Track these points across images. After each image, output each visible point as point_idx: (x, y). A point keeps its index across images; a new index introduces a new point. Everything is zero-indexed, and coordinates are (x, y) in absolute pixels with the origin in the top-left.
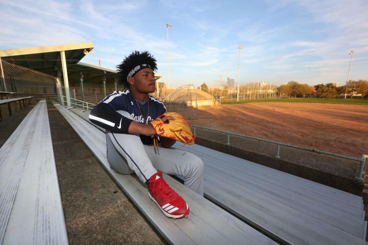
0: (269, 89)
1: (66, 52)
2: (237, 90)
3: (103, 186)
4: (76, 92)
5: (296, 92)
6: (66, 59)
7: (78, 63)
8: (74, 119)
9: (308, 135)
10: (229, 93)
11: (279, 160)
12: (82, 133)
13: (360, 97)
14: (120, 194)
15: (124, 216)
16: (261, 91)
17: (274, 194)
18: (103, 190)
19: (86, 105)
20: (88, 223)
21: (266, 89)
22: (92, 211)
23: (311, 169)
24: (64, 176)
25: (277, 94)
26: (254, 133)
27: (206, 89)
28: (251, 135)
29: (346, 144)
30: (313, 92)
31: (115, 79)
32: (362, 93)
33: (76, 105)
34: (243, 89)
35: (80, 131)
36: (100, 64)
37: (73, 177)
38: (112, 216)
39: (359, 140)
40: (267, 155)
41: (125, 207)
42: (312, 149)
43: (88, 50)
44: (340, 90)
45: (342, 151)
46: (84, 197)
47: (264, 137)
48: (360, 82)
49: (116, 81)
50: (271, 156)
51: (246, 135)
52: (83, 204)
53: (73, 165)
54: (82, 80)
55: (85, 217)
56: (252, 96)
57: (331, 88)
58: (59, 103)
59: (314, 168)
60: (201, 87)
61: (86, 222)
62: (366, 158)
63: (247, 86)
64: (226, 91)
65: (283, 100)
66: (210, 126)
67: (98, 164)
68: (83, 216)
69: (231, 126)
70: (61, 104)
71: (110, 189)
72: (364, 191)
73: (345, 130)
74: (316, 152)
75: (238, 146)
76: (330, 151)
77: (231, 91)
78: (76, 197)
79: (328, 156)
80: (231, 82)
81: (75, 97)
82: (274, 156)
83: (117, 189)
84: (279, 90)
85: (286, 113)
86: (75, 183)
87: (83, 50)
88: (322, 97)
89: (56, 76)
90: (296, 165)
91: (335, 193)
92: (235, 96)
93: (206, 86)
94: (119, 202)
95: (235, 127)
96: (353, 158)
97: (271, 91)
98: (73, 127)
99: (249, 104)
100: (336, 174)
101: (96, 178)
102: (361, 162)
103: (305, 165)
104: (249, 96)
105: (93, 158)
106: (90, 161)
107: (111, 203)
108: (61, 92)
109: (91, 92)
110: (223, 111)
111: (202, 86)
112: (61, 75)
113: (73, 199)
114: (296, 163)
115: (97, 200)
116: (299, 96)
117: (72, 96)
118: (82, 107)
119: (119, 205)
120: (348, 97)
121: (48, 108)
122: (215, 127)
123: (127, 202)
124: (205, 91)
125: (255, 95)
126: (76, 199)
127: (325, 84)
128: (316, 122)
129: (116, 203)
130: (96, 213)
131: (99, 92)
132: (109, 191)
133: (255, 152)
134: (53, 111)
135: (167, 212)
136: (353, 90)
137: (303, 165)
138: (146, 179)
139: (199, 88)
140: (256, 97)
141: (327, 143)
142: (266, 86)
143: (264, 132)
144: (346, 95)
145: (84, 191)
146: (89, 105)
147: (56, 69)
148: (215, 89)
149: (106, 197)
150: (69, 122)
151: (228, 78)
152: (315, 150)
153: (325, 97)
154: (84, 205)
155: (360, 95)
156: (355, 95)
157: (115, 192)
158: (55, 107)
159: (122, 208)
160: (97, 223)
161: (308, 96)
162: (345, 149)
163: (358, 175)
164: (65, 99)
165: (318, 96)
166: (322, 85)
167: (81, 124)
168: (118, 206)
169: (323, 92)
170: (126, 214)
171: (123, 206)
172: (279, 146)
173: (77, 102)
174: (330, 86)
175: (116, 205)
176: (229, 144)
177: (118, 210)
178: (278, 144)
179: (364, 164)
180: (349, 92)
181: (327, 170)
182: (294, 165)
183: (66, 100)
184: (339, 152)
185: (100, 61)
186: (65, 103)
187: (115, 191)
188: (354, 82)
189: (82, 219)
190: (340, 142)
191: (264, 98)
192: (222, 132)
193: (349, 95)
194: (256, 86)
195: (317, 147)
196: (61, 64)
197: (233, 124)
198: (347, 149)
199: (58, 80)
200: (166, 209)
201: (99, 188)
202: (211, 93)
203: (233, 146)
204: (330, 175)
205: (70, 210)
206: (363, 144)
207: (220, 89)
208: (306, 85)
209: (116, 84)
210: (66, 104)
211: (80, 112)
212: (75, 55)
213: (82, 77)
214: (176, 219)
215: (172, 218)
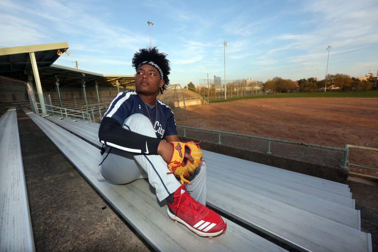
0: (255, 86)
1: (37, 54)
2: (224, 88)
3: (89, 203)
4: (52, 97)
5: (280, 87)
6: (37, 61)
7: (52, 66)
8: (51, 128)
9: (294, 129)
10: (216, 91)
11: (270, 156)
12: (61, 144)
13: (338, 90)
14: (108, 209)
15: (116, 234)
16: (248, 88)
18: (90, 207)
19: (64, 112)
20: (73, 249)
21: (252, 86)
22: (77, 234)
23: (300, 163)
24: (41, 195)
25: (263, 90)
26: (244, 130)
27: (193, 88)
28: (240, 133)
29: (330, 135)
30: (296, 87)
31: (96, 81)
32: (339, 86)
33: (53, 112)
34: (230, 87)
35: (58, 141)
36: (77, 66)
37: (52, 195)
38: (101, 237)
39: (340, 131)
40: (259, 152)
41: (116, 224)
42: (300, 143)
43: (63, 50)
44: (321, 84)
45: (326, 142)
46: (67, 217)
47: (253, 133)
48: (337, 75)
49: (97, 84)
50: (262, 153)
51: (236, 133)
52: (66, 227)
53: (52, 180)
54: (57, 84)
55: (69, 243)
56: (239, 93)
57: (312, 83)
58: (32, 111)
59: (304, 161)
60: (187, 86)
61: (71, 249)
62: (349, 148)
63: (234, 83)
64: (214, 90)
65: (269, 96)
66: (200, 126)
67: (81, 177)
68: (67, 242)
69: (220, 125)
70: (35, 112)
71: (97, 205)
72: (350, 178)
73: (326, 123)
74: (305, 145)
75: (229, 145)
76: (316, 143)
77: (218, 89)
78: (58, 219)
79: (314, 148)
80: (217, 80)
81: (51, 103)
82: (266, 152)
83: (105, 204)
84: (266, 86)
85: (273, 108)
86: (55, 202)
87: (56, 51)
88: (304, 92)
89: (26, 80)
91: (324, 184)
92: (222, 94)
93: (192, 85)
94: (109, 219)
95: (224, 126)
96: (335, 148)
97: (257, 88)
98: (50, 137)
99: (236, 101)
100: (324, 165)
101: (80, 193)
102: (345, 152)
103: (295, 159)
104: (236, 94)
105: (75, 171)
106: (72, 175)
107: (99, 222)
108: (33, 99)
109: (70, 96)
110: (211, 110)
111: (189, 85)
112: (32, 79)
113: (53, 221)
114: (286, 158)
115: (83, 220)
116: (284, 91)
117: (47, 101)
118: (60, 114)
119: (109, 222)
120: (327, 90)
121: (18, 117)
122: (205, 127)
123: (118, 218)
124: (192, 90)
125: (242, 92)
126: (57, 221)
127: (306, 79)
128: (300, 115)
129: (106, 220)
130: (82, 236)
131: (78, 97)
132: (96, 208)
133: (247, 150)
134: (25, 120)
135: (202, 231)
136: (331, 84)
137: (293, 159)
138: (168, 193)
139: (186, 87)
140: (244, 93)
141: (312, 136)
142: (252, 83)
143: (254, 128)
144: (326, 88)
145: (66, 210)
146: (67, 111)
147: (25, 73)
148: (203, 88)
149: (94, 215)
150: (44, 131)
151: (215, 76)
152: (304, 144)
153: (308, 91)
154: (68, 228)
155: (338, 88)
156: (333, 88)
157: (103, 209)
158: (27, 116)
159: (113, 226)
160: (85, 247)
161: (292, 90)
162: (328, 140)
163: (343, 164)
164: (39, 106)
165: (301, 91)
166: (304, 80)
167: (59, 134)
168: (108, 224)
169: (305, 86)
170: (118, 233)
171: (113, 224)
172: (270, 142)
173: (54, 108)
174: (311, 80)
175: (106, 223)
176: (220, 143)
177: (108, 228)
178: (268, 140)
179: (348, 153)
180: (328, 86)
181: (315, 162)
182: (285, 159)
183: (40, 107)
184: (324, 144)
185: (76, 62)
186: (39, 110)
187: (104, 207)
188: (332, 76)
189: (65, 245)
190: (324, 134)
191: (251, 95)
192: (212, 132)
193: (329, 88)
194: (242, 84)
195: (303, 140)
196: (32, 68)
197: (222, 122)
198: (330, 140)
199: (28, 85)
200: (201, 228)
201: (84, 206)
202: (198, 92)
203: (224, 145)
204: (318, 167)
205: (51, 236)
206: (343, 134)
207: (207, 87)
208: (290, 80)
209: (97, 87)
210: (40, 111)
211: (58, 119)
212: (47, 57)
213: (58, 80)
214: (213, 237)
215: (208, 237)
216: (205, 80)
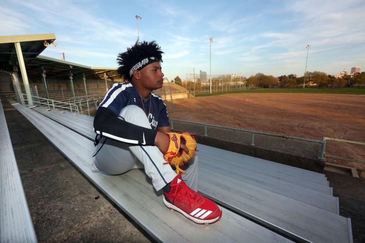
0: (239, 80)
1: (23, 44)
2: (209, 82)
3: (82, 193)
4: (38, 89)
5: (262, 83)
6: (22, 51)
7: (37, 57)
8: (39, 119)
9: (275, 123)
10: (202, 86)
11: (254, 148)
12: (51, 135)
13: (315, 87)
14: (102, 199)
15: (110, 224)
16: (232, 83)
17: (257, 181)
18: (82, 197)
19: (51, 103)
20: (68, 239)
21: (236, 81)
22: (71, 223)
23: (282, 154)
24: (32, 186)
25: (246, 85)
26: (228, 123)
27: (179, 82)
28: (225, 125)
29: (307, 128)
30: (277, 84)
31: (83, 74)
32: (317, 83)
33: (40, 104)
34: (215, 81)
35: (47, 132)
36: (64, 58)
37: (43, 186)
38: (96, 226)
39: (317, 125)
40: (243, 144)
41: (110, 213)
42: (282, 136)
43: (50, 42)
44: (300, 80)
45: (304, 135)
46: (60, 207)
47: (237, 126)
48: (315, 73)
49: (85, 76)
50: (246, 144)
51: (220, 125)
52: (59, 217)
53: (43, 171)
54: (44, 76)
55: (64, 232)
56: (224, 88)
57: (292, 79)
58: (18, 102)
59: (285, 152)
60: (174, 80)
61: (66, 238)
62: (327, 140)
63: (219, 78)
64: (199, 84)
65: (252, 91)
66: (186, 119)
67: (73, 168)
68: (60, 231)
69: (206, 118)
70: (21, 103)
71: (90, 195)
72: (326, 169)
73: (305, 117)
74: (286, 138)
75: (215, 137)
76: (295, 136)
77: (204, 84)
78: (50, 209)
79: (294, 140)
80: (203, 75)
81: (37, 94)
82: (249, 144)
83: (98, 194)
84: (249, 81)
85: (256, 103)
86: (47, 193)
87: (43, 42)
88: (285, 87)
89: (12, 71)
90: (269, 151)
91: (304, 173)
92: (207, 88)
93: (179, 79)
94: (102, 208)
95: (209, 118)
96: (313, 140)
97: (241, 83)
98: (38, 128)
99: (221, 95)
100: (303, 156)
101: (72, 184)
102: (323, 144)
104: (221, 88)
105: (67, 162)
106: (63, 165)
107: (93, 211)
108: (19, 90)
109: (56, 88)
110: (197, 104)
111: (175, 79)
112: (17, 70)
113: (46, 212)
114: (268, 149)
115: (76, 209)
116: (266, 87)
117: (33, 93)
118: (47, 106)
120: (306, 87)
121: (4, 108)
122: (191, 120)
123: (112, 207)
124: (179, 84)
125: (227, 87)
126: (49, 211)
127: (287, 75)
128: (281, 110)
129: (99, 210)
130: (77, 226)
131: (65, 88)
132: (89, 198)
133: (232, 142)
134: (10, 111)
135: (198, 218)
136: (310, 81)
137: (275, 150)
138: (166, 182)
139: (172, 81)
140: (228, 88)
141: (292, 129)
142: (236, 78)
143: (238, 122)
144: (304, 85)
145: (59, 200)
146: (54, 103)
147: (10, 63)
148: (189, 82)
149: (87, 205)
150: (32, 122)
151: (201, 71)
152: (285, 136)
153: (288, 87)
154: (61, 218)
155: (315, 84)
156: (311, 85)
157: (96, 198)
158: (13, 107)
159: (107, 216)
160: (80, 236)
161: (273, 86)
162: (306, 133)
163: (320, 156)
164: (25, 97)
165: (282, 87)
166: (285, 76)
167: (48, 125)
168: (102, 214)
169: (285, 82)
170: (113, 222)
171: (107, 213)
172: (253, 134)
173: (40, 99)
174: (291, 76)
175: (100, 213)
176: (206, 135)
177: (102, 218)
178: (252, 133)
179: (325, 145)
180: (307, 82)
181: (295, 153)
183: (26, 99)
184: (302, 136)
185: (63, 54)
186: (25, 101)
187: (96, 196)
188: (310, 73)
189: (60, 234)
190: (303, 127)
191: (235, 89)
192: (198, 124)
193: (307, 84)
194: (227, 79)
195: (283, 133)
196: (17, 58)
197: (208, 115)
198: (308, 133)
199: (14, 75)
200: (197, 216)
201: (77, 196)
202: (184, 86)
203: (210, 137)
204: (298, 158)
205: (44, 226)
206: (320, 128)
207: (193, 82)
208: (271, 76)
209: (84, 79)
210: (27, 103)
211: (46, 111)
212: (33, 48)
213: (45, 72)
214: (209, 224)
215: (204, 224)
216: (191, 74)
